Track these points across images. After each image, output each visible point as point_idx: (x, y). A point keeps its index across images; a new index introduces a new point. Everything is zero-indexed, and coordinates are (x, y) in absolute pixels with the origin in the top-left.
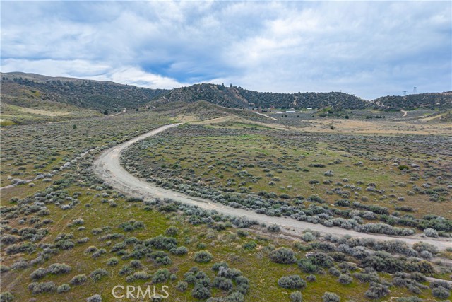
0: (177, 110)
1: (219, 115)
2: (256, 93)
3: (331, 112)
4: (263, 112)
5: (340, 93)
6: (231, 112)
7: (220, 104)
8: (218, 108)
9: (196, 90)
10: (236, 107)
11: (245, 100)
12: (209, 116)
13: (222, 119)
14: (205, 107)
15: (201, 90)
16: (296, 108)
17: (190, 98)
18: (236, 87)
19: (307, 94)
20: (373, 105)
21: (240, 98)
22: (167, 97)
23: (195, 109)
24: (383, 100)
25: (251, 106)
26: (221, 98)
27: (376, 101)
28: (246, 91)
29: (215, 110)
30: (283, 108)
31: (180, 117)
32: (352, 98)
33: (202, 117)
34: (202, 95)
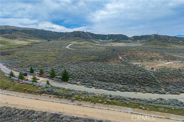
0: (71, 40)
1: (83, 42)
2: (95, 34)
3: (116, 41)
4: (96, 41)
5: (121, 35)
6: (86, 41)
7: (83, 38)
8: (83, 40)
9: (75, 33)
10: (88, 39)
11: (91, 37)
12: (80, 42)
13: (84, 43)
14: (79, 39)
15: (77, 33)
16: (107, 39)
17: (73, 36)
18: (88, 32)
19: (111, 35)
20: (130, 39)
21: (90, 36)
22: (66, 36)
23: (76, 40)
24: (133, 37)
25: (93, 39)
26: (83, 36)
27: (132, 37)
28: (91, 33)
29: (82, 40)
30: (103, 39)
31: (72, 42)
32: (125, 36)
33: (79, 42)
34: (77, 35)
